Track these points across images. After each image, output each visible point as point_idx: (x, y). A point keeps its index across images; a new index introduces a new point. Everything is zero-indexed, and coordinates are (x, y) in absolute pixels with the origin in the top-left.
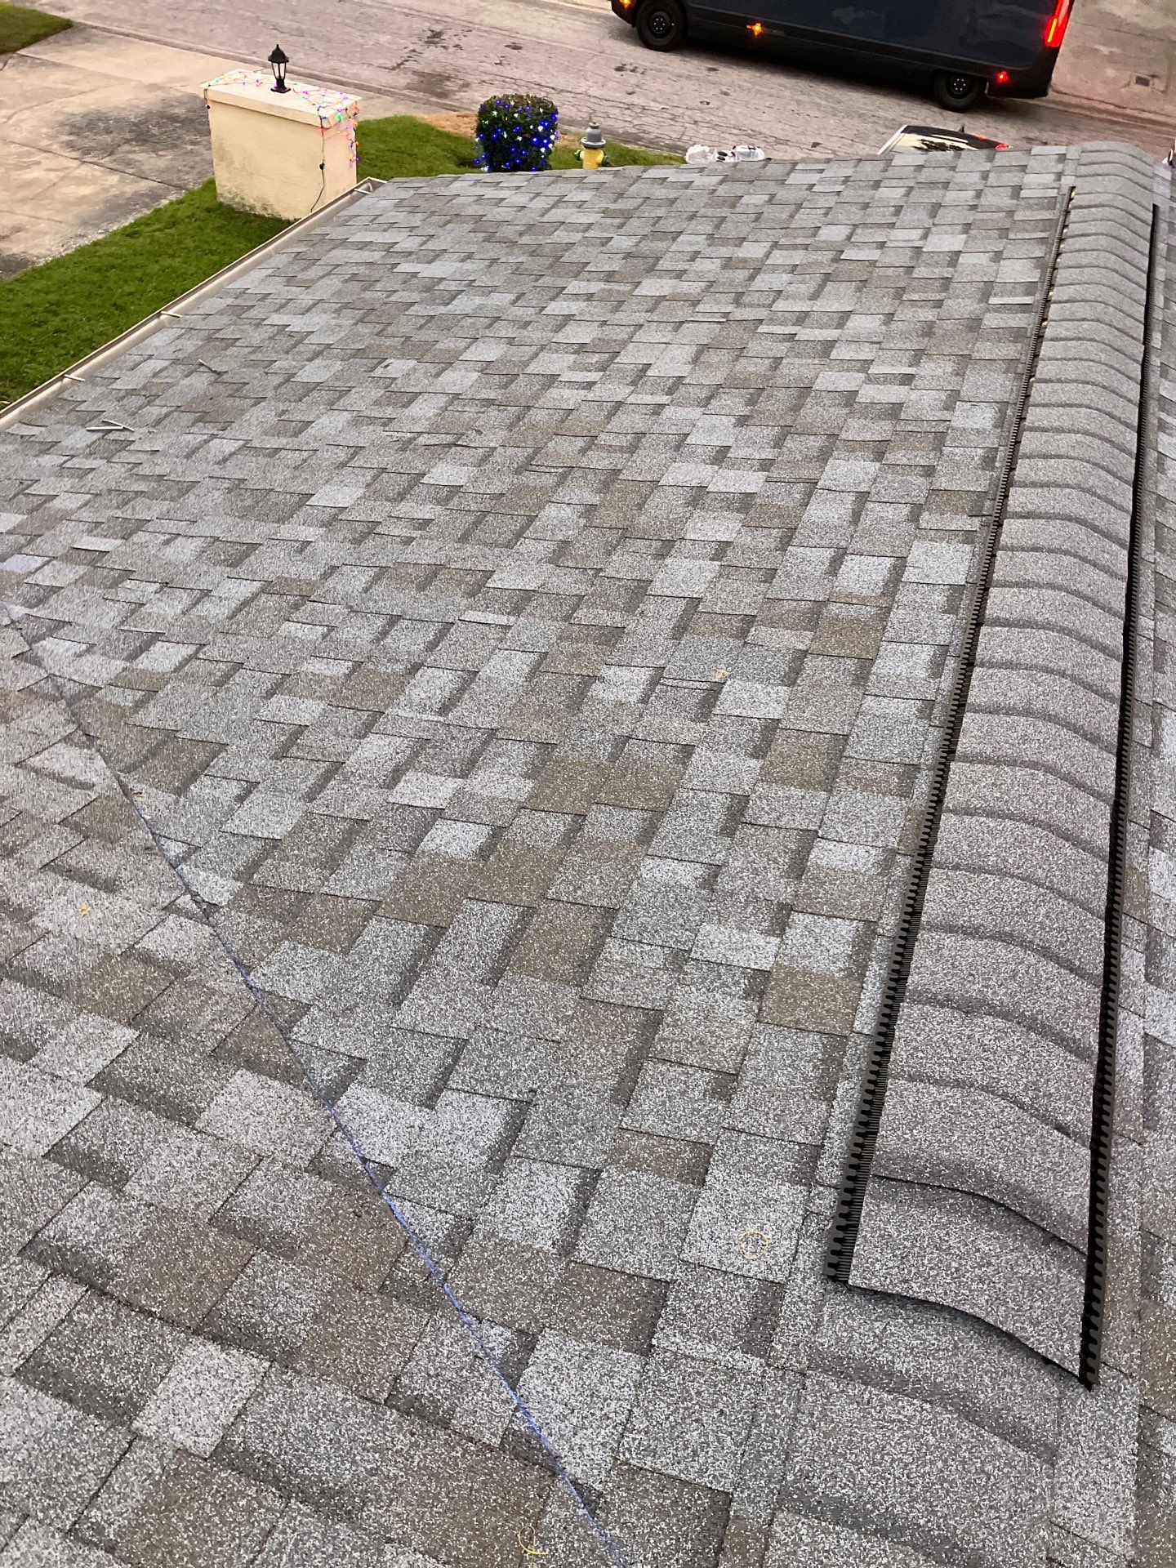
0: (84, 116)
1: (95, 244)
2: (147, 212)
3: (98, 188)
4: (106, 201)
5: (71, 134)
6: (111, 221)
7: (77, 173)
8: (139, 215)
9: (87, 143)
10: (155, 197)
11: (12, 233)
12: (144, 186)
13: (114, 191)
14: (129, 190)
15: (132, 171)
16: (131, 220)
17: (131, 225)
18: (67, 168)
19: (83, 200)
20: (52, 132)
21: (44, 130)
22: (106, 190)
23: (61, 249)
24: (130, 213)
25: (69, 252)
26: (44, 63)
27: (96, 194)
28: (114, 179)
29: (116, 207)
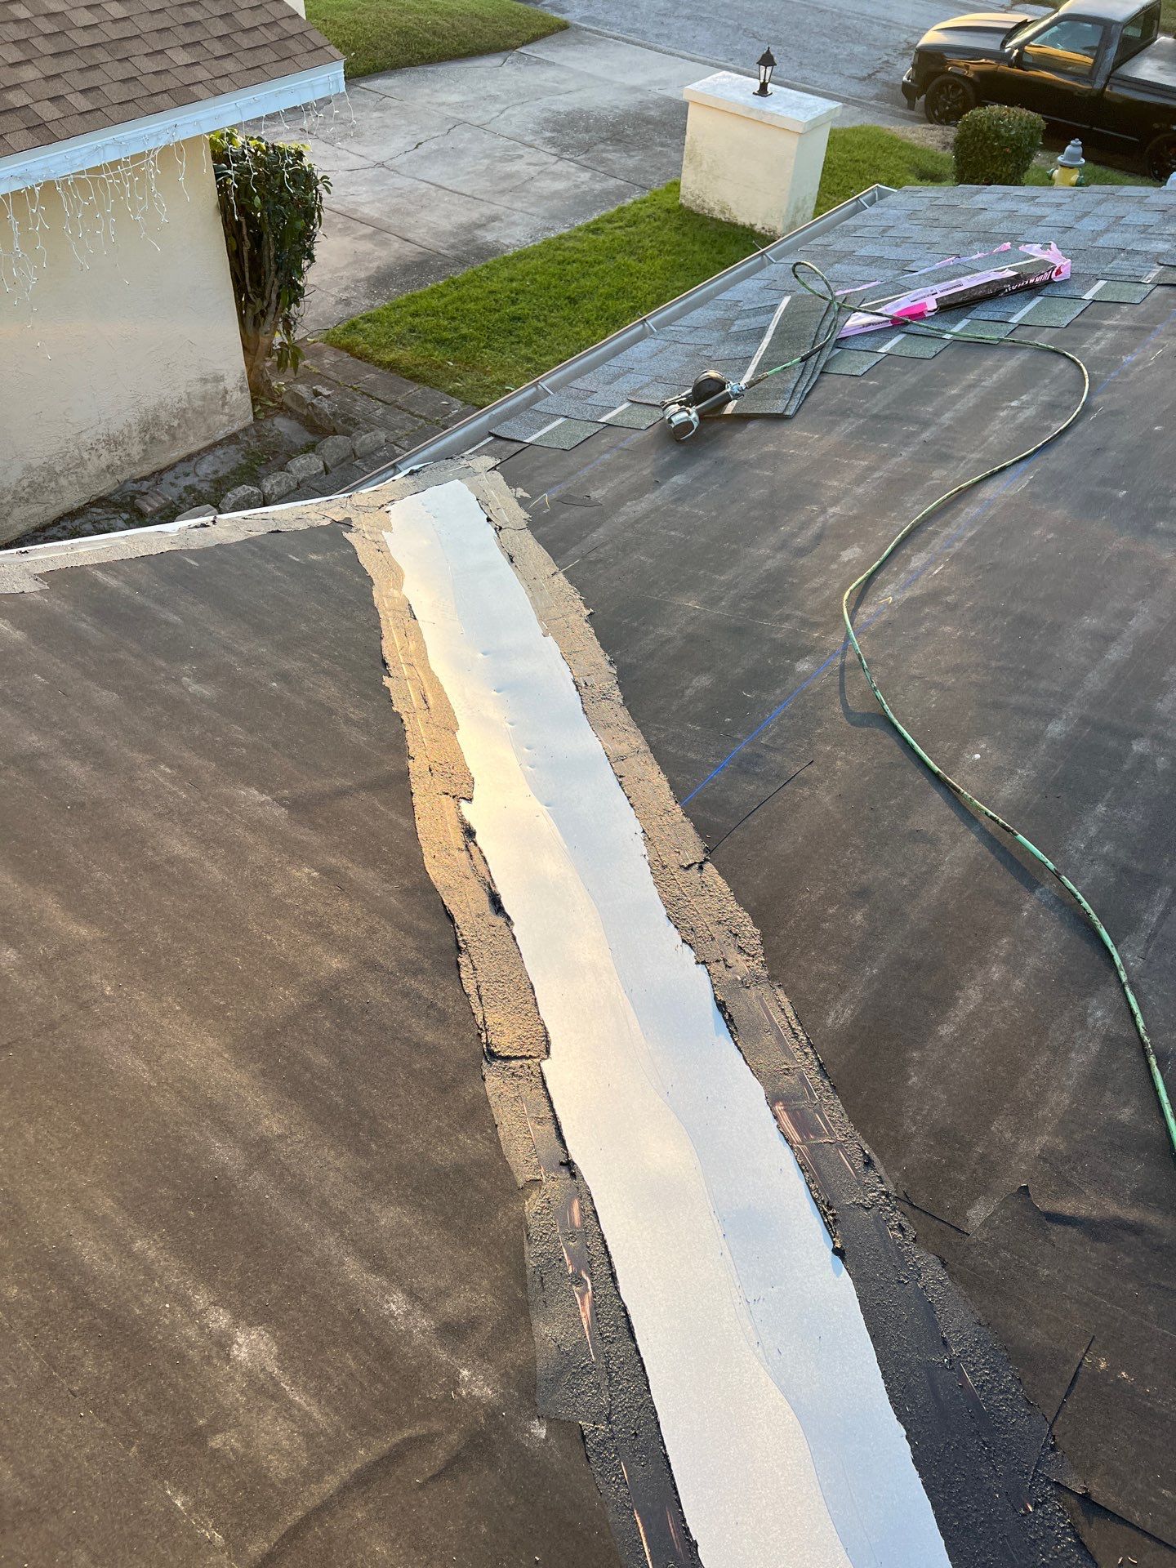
0: (568, 114)
1: (560, 238)
2: (613, 210)
3: (571, 183)
4: (576, 196)
5: (554, 131)
6: (578, 215)
7: (553, 168)
8: (603, 213)
9: (567, 140)
10: (621, 196)
11: (488, 222)
12: (612, 183)
13: (584, 188)
14: (598, 187)
15: (601, 169)
16: (596, 216)
17: (596, 222)
18: (546, 163)
19: (555, 194)
20: (537, 128)
21: (531, 126)
22: (577, 186)
23: (529, 240)
24: (595, 210)
25: (536, 243)
26: (540, 62)
27: (569, 189)
28: (585, 176)
29: (583, 202)
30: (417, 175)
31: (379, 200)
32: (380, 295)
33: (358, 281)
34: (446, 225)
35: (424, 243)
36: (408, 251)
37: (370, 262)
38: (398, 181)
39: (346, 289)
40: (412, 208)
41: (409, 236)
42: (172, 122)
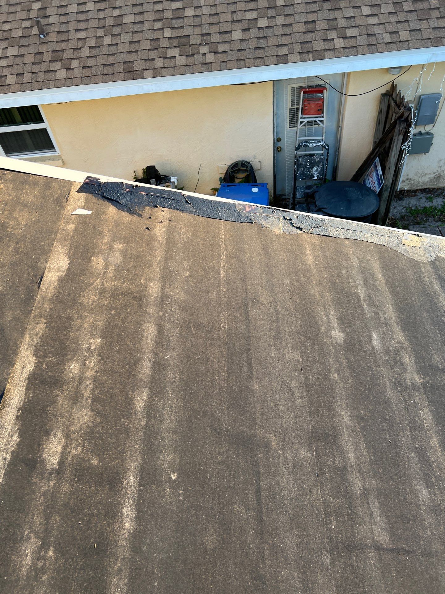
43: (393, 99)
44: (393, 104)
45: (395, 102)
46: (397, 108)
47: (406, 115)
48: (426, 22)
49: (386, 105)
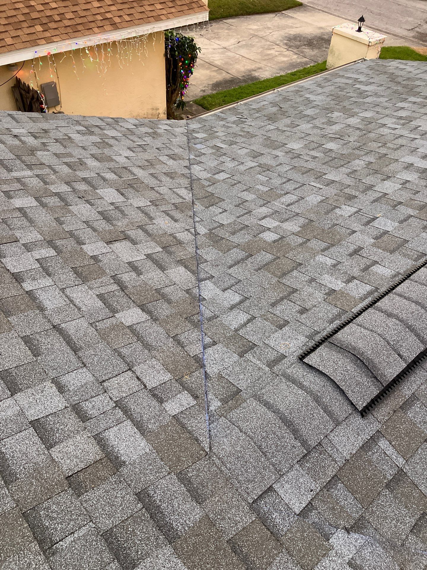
0: (294, 35)
1: (281, 76)
2: (302, 68)
3: (289, 59)
4: (290, 63)
5: (288, 41)
6: (289, 69)
7: (284, 53)
8: (299, 69)
9: (292, 44)
10: (306, 63)
11: (258, 69)
12: (305, 60)
13: (294, 61)
14: (299, 60)
15: (301, 54)
16: (295, 70)
17: (295, 72)
18: (282, 51)
19: (283, 62)
20: (282, 39)
21: (280, 38)
22: (291, 60)
23: (270, 76)
24: (296, 68)
25: (272, 77)
26: (288, 16)
27: (287, 61)
28: (295, 56)
29: (292, 65)
30: (236, 52)
31: (221, 59)
32: (215, 90)
33: (209, 85)
34: (242, 69)
35: (234, 75)
36: (228, 77)
37: (214, 79)
38: (229, 54)
39: (205, 87)
40: (232, 62)
41: (229, 72)
42: (153, 26)
43: (22, 89)
44: (23, 92)
45: (24, 90)
46: (27, 94)
47: (36, 96)
48: (20, 30)
49: (19, 94)
